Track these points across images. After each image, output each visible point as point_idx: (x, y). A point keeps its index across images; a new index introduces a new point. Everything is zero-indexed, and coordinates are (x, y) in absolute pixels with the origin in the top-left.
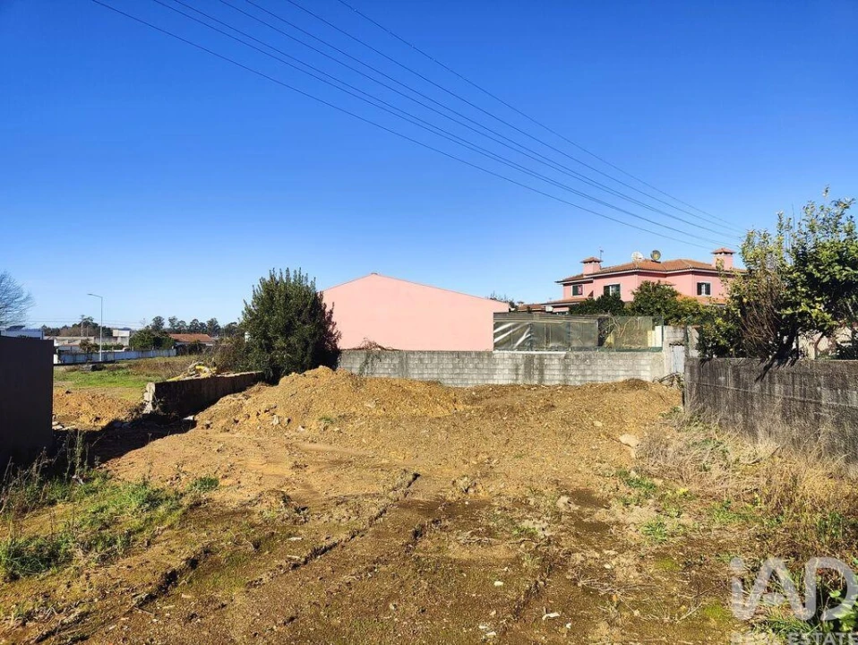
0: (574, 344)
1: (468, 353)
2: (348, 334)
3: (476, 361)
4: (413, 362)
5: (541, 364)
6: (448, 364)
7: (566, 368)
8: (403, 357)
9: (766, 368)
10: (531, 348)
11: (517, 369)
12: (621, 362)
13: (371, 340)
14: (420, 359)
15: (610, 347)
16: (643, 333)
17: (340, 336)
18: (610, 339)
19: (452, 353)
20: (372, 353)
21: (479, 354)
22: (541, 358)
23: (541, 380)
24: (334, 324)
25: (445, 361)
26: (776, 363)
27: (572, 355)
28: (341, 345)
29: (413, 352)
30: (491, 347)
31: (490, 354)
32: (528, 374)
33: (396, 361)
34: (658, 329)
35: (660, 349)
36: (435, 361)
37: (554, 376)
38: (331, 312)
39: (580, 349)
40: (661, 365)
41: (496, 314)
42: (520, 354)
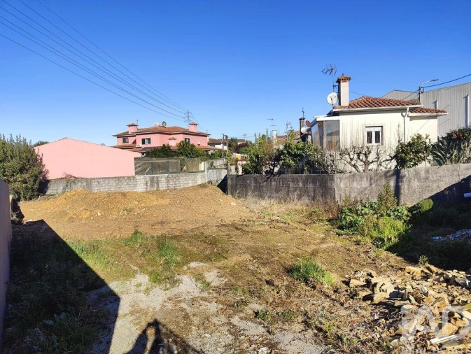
0: (170, 171)
1: (124, 177)
2: (54, 170)
3: (127, 181)
4: (94, 184)
5: (158, 180)
6: (113, 183)
7: (168, 181)
8: (89, 181)
9: (268, 178)
10: (152, 174)
11: (147, 184)
12: (190, 177)
13: (69, 173)
14: (99, 182)
15: (185, 171)
16: (197, 166)
17: (48, 172)
18: (185, 168)
19: (115, 178)
20: (69, 180)
21: (129, 178)
22: (157, 177)
23: (158, 188)
24: (44, 166)
25: (112, 182)
27: (170, 175)
28: (50, 176)
29: (94, 179)
30: (134, 174)
31: (134, 177)
32: (152, 185)
33: (84, 184)
34: (203, 163)
35: (204, 171)
36: (106, 182)
37: (163, 186)
38: (41, 159)
39: (173, 173)
40: (205, 178)
41: (135, 158)
42: (148, 177)
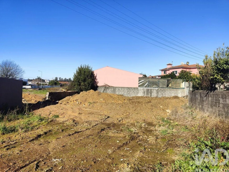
0: (160, 86)
1: (131, 88)
2: (100, 82)
3: (134, 90)
4: (117, 90)
5: (151, 91)
6: (126, 90)
7: (158, 93)
8: (114, 88)
9: (207, 93)
10: (148, 87)
11: (144, 93)
12: (173, 92)
13: (106, 84)
14: (119, 89)
15: (170, 87)
16: (180, 84)
17: (98, 82)
18: (170, 85)
19: (127, 88)
20: (106, 87)
21: (134, 88)
22: (151, 90)
23: (151, 96)
24: (97, 79)
25: (125, 90)
26: (210, 92)
27: (159, 89)
28: (98, 85)
29: (117, 87)
30: (138, 86)
31: (137, 88)
32: (147, 94)
33: (112, 90)
34: (184, 83)
35: (184, 88)
36: (123, 90)
37: (154, 95)
38: (96, 76)
39: (162, 88)
40: (184, 93)
41: (139, 78)
42: (145, 89)
